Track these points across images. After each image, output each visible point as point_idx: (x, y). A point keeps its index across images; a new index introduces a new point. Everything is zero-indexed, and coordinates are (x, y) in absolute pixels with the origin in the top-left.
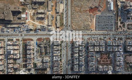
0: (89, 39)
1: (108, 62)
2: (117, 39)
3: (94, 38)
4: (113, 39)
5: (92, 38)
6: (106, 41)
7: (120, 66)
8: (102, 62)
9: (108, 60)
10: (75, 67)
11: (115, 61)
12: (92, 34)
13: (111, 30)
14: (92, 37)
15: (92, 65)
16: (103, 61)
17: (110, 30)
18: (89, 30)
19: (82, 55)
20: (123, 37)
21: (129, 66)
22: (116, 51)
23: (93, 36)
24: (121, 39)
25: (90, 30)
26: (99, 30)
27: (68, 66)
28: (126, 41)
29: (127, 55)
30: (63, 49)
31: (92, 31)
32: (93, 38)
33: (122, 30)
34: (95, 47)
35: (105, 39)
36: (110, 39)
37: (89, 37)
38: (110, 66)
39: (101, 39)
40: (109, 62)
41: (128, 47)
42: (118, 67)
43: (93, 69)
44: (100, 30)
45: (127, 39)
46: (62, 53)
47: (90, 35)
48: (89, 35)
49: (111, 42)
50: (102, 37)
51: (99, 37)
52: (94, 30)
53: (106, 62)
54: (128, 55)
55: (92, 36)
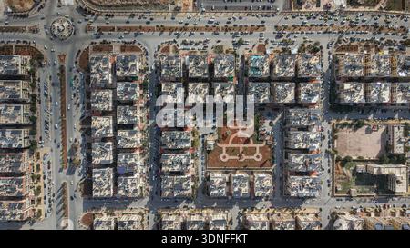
0: (167, 49)
1: (254, 157)
2: (294, 51)
3: (191, 44)
4: (280, 48)
5: (182, 47)
6: (243, 57)
7: (308, 174)
8: (225, 157)
9: (251, 145)
10: (97, 176)
11: (287, 149)
12: (178, 25)
13: (269, 8)
14: (179, 41)
15: (176, 168)
16: (231, 151)
17: (264, 8)
18: (165, 8)
19: (126, 122)
20: (324, 41)
21: (355, 173)
22: (287, 101)
23: (185, 36)
24: (315, 50)
25: (171, 7)
26: (210, 9)
27: (71, 172)
28: (337, 62)
29: (344, 125)
30: (46, 95)
31: (177, 10)
32: (184, 43)
33: (321, 9)
34: (191, 85)
35: (241, 51)
36: (262, 49)
37: (166, 38)
38: (261, 175)
39: (219, 49)
40: (258, 157)
41: (347, 86)
42: (300, 178)
43: (178, 187)
44: (218, 9)
45: (343, 48)
46: (41, 115)
47: (171, 30)
48: (166, 33)
49: (263, 62)
50: (227, 41)
51: (212, 43)
52: (190, 8)
53: (245, 157)
54: (350, 126)
55: (179, 36)
